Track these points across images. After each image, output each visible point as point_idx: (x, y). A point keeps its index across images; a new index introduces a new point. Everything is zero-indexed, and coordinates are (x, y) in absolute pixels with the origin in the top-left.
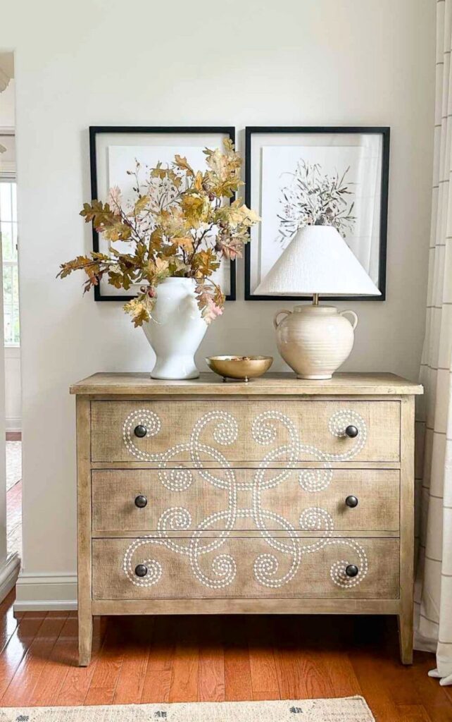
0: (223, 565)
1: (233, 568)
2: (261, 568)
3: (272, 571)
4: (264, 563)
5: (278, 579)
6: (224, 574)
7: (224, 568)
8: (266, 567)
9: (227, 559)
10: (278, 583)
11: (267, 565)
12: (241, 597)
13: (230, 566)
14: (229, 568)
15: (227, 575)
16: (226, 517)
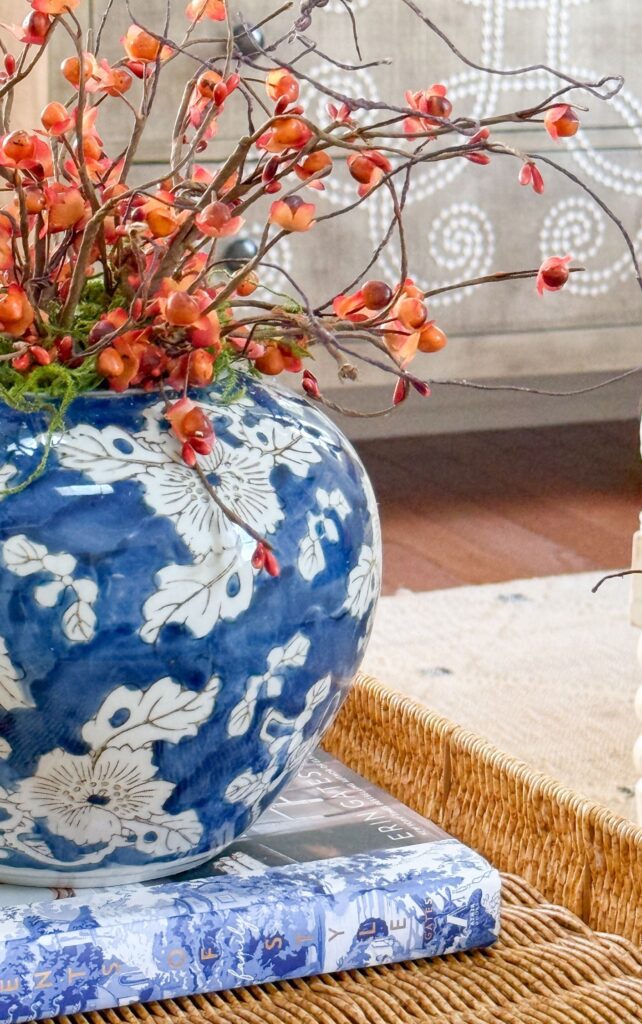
0: (459, 235)
1: (485, 243)
2: (561, 239)
3: (585, 247)
4: (569, 225)
5: (601, 268)
6: (461, 262)
7: (462, 243)
8: (572, 238)
9: (472, 217)
10: (602, 281)
11: (576, 230)
12: (502, 330)
13: (479, 238)
14: (474, 244)
15: (467, 265)
16: (472, 90)
